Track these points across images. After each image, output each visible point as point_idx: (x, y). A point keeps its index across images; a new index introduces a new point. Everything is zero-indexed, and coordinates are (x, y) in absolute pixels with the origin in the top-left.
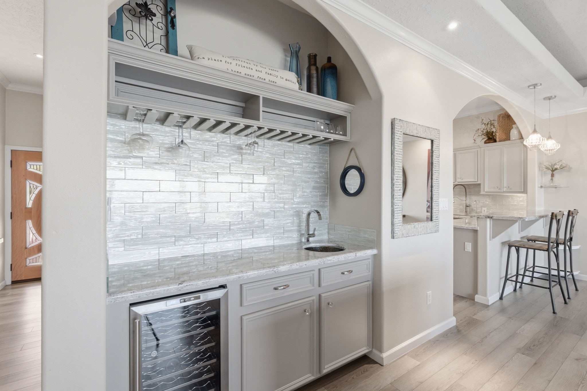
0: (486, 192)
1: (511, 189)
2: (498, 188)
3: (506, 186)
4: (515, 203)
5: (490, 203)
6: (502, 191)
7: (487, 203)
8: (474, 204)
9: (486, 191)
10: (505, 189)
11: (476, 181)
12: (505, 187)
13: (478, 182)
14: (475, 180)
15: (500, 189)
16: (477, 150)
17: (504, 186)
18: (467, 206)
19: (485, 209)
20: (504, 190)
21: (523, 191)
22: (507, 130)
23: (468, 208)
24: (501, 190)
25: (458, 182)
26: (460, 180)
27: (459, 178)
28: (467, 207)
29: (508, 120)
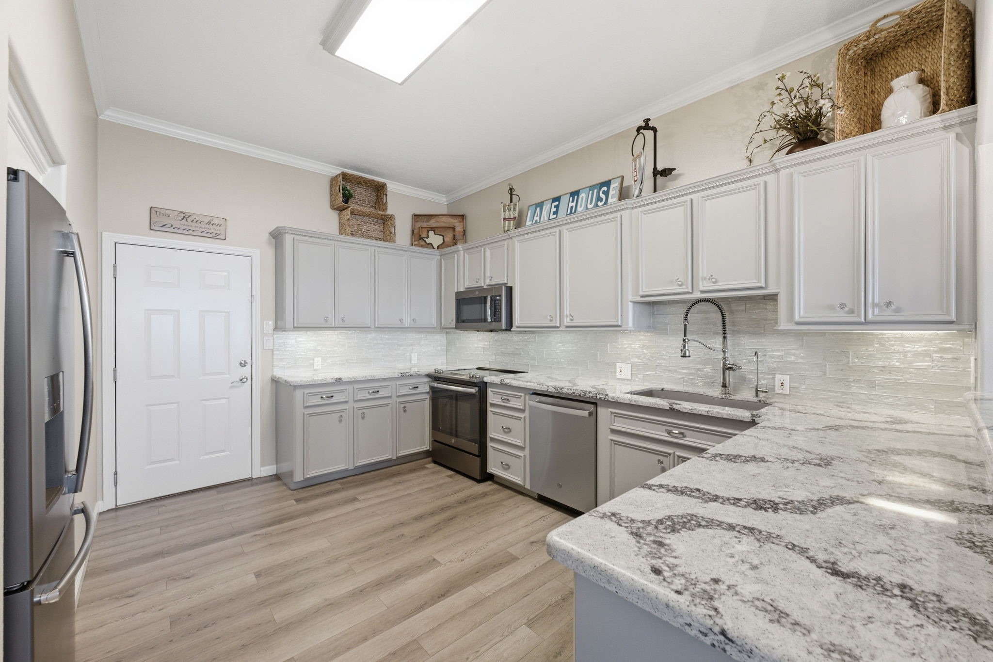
0: (798, 323)
1: (898, 310)
2: (846, 309)
3: (876, 301)
4: (896, 363)
5: (800, 360)
6: (863, 320)
7: (792, 358)
8: (749, 362)
9: (797, 318)
10: (873, 312)
11: (763, 285)
12: (874, 305)
13: (771, 290)
14: (759, 282)
15: (851, 312)
16: (766, 183)
17: (870, 300)
18: (726, 368)
19: (786, 379)
20: (870, 317)
21: (953, 317)
22: (865, 109)
23: (731, 376)
24: (859, 316)
25: (702, 292)
26: (709, 286)
27: (705, 279)
28: (727, 371)
29: (865, 74)
